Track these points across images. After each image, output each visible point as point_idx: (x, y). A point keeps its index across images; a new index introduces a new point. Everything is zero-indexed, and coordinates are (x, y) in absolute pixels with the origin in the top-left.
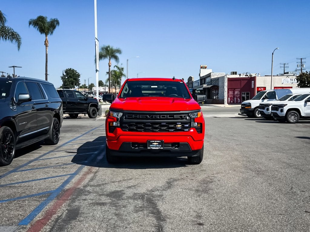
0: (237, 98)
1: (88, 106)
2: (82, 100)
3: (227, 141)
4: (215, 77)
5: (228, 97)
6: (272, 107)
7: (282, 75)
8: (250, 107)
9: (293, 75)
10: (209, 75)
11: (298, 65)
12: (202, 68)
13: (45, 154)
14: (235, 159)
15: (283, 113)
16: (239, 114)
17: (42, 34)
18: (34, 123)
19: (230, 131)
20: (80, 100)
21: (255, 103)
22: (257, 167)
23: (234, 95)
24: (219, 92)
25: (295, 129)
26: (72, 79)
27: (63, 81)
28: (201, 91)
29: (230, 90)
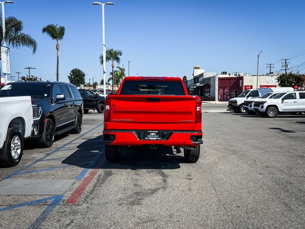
0: (226, 95)
1: (98, 103)
2: (93, 98)
3: (214, 131)
4: (207, 77)
5: (219, 94)
6: (254, 104)
7: (268, 75)
8: (236, 104)
9: (277, 74)
10: (202, 75)
11: (282, 65)
12: (195, 68)
13: (74, 140)
14: (218, 144)
15: (263, 109)
16: (227, 110)
17: (54, 39)
18: (65, 116)
19: (218, 123)
20: (90, 97)
21: (240, 100)
22: (234, 149)
23: (224, 93)
24: (211, 90)
25: (272, 122)
26: (78, 78)
27: (70, 80)
28: (194, 89)
29: (220, 88)
